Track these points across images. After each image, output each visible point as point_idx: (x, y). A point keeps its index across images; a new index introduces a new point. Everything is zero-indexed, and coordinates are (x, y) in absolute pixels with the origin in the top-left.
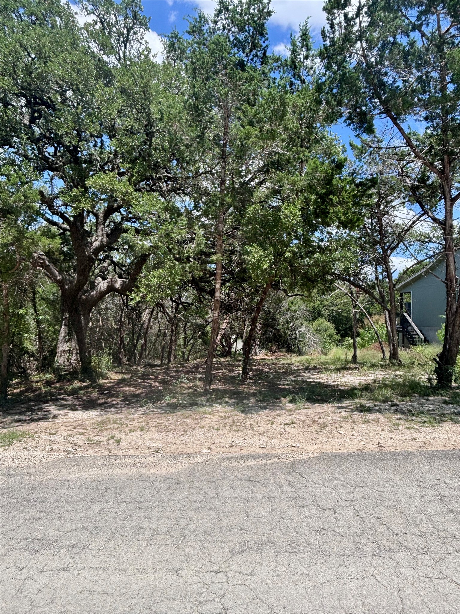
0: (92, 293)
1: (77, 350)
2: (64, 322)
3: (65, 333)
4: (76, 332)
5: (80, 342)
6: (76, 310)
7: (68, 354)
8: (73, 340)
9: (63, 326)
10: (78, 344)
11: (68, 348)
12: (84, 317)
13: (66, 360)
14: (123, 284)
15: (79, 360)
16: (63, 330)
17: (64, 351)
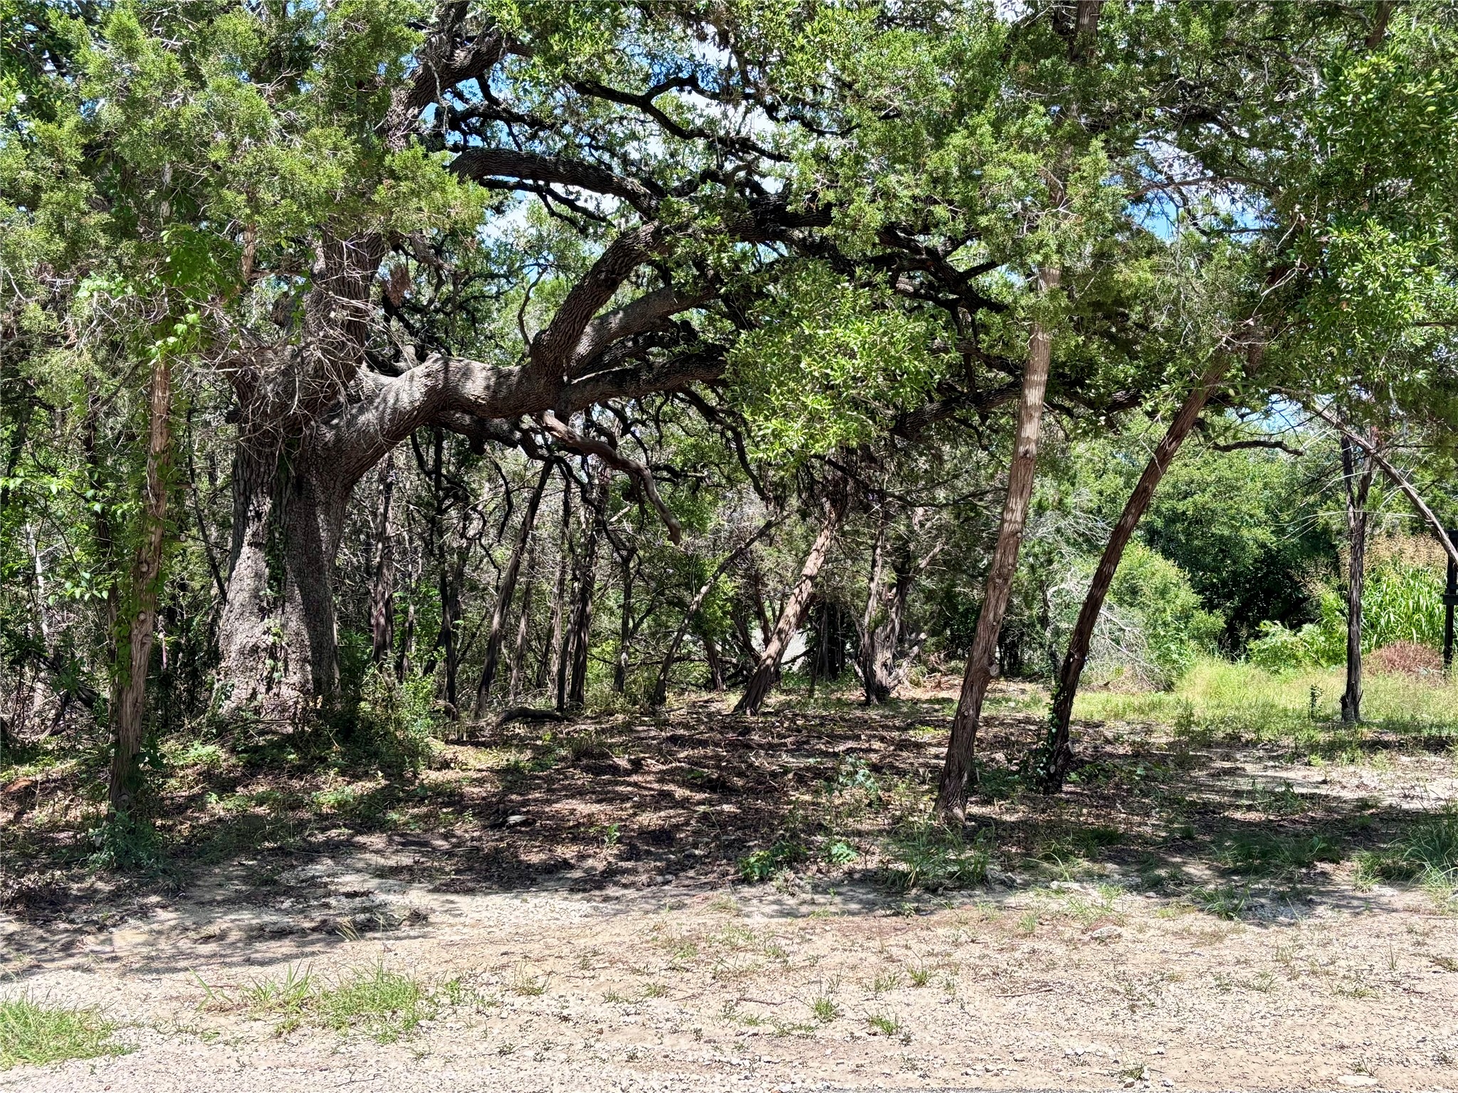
0: (362, 419)
1: (302, 646)
2: (249, 532)
3: (258, 576)
4: (299, 573)
5: (315, 616)
6: (300, 485)
7: (269, 662)
8: (288, 608)
9: (246, 550)
10: (308, 626)
11: (270, 639)
12: (327, 514)
13: (262, 689)
14: (498, 384)
15: (310, 686)
16: (249, 564)
17: (255, 649)
